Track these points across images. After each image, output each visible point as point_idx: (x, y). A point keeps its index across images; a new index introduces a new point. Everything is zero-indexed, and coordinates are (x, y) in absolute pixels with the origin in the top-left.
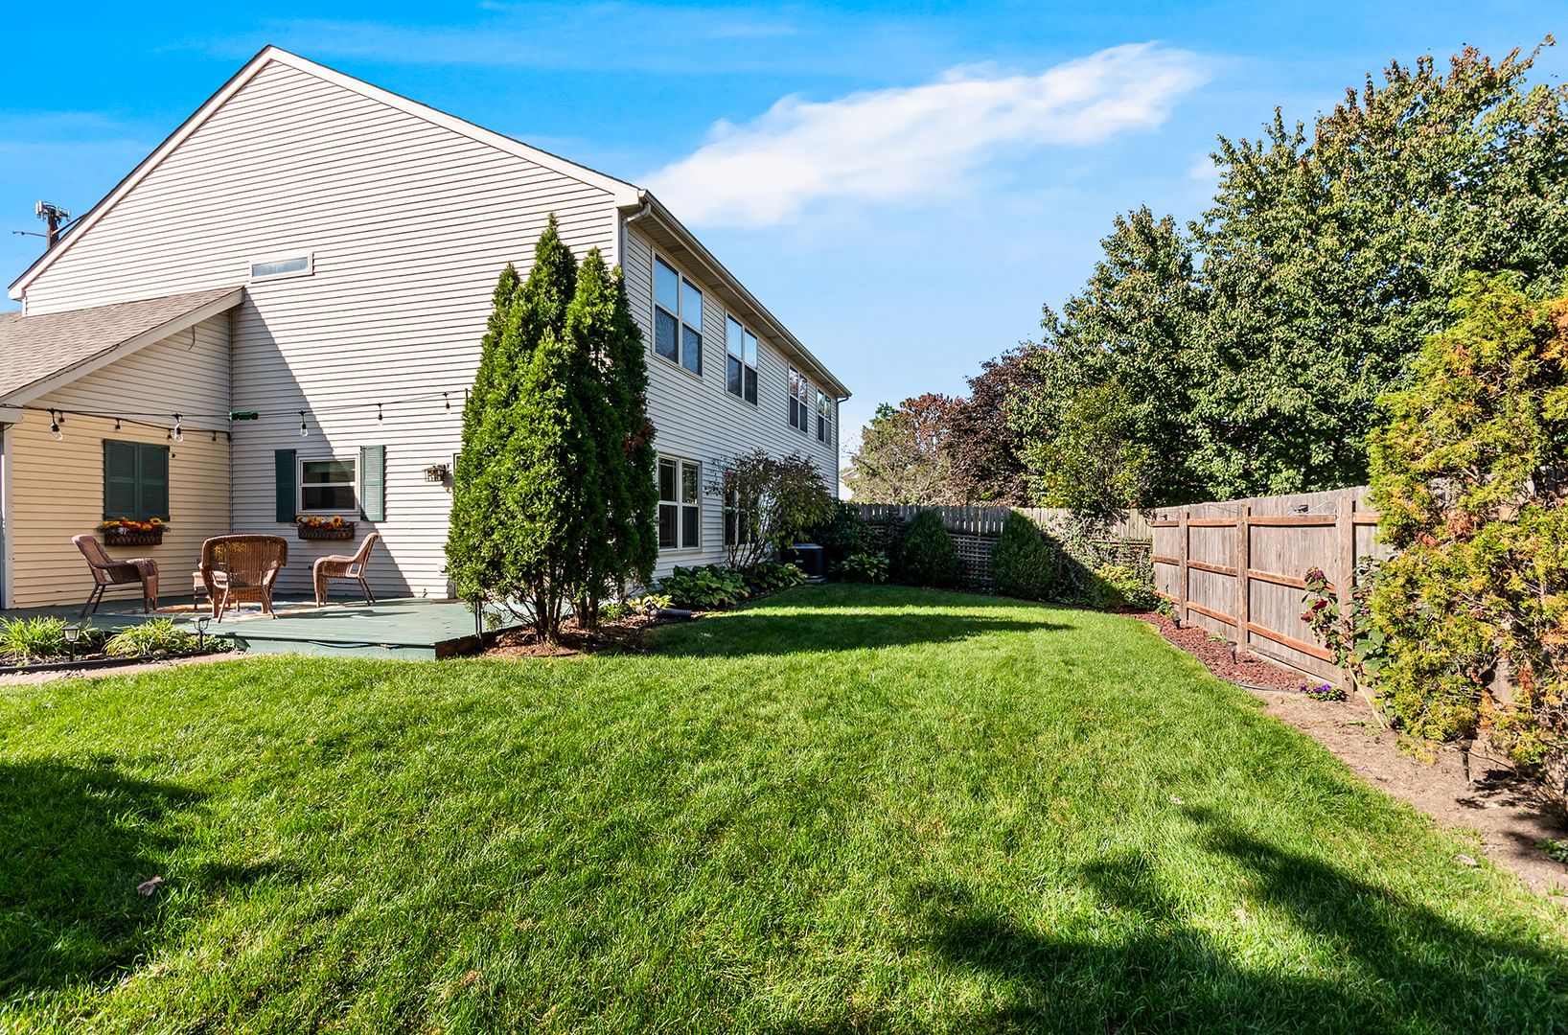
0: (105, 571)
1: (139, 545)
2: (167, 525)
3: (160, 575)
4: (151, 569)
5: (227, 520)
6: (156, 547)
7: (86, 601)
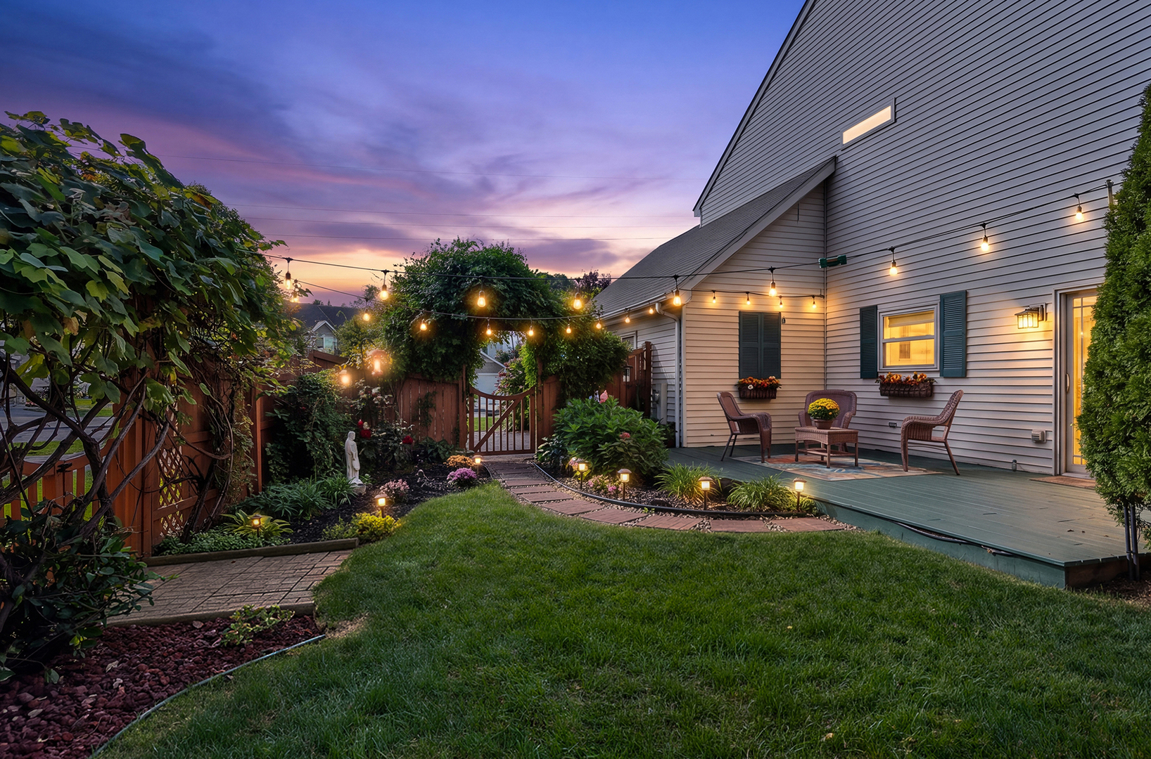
0: (736, 423)
1: (759, 398)
2: (780, 381)
3: (774, 425)
4: (766, 419)
5: (822, 376)
6: (773, 401)
7: (725, 444)
